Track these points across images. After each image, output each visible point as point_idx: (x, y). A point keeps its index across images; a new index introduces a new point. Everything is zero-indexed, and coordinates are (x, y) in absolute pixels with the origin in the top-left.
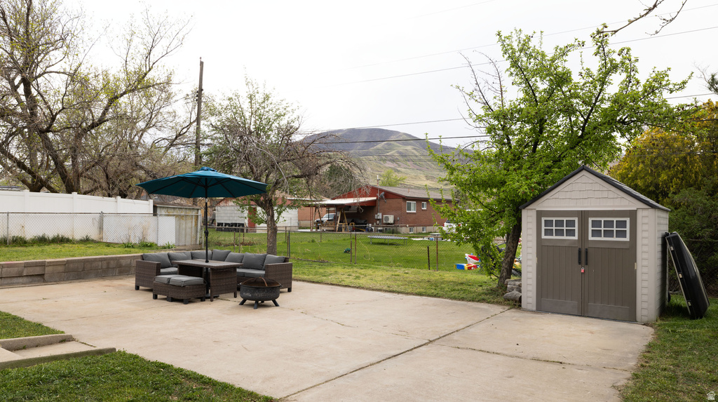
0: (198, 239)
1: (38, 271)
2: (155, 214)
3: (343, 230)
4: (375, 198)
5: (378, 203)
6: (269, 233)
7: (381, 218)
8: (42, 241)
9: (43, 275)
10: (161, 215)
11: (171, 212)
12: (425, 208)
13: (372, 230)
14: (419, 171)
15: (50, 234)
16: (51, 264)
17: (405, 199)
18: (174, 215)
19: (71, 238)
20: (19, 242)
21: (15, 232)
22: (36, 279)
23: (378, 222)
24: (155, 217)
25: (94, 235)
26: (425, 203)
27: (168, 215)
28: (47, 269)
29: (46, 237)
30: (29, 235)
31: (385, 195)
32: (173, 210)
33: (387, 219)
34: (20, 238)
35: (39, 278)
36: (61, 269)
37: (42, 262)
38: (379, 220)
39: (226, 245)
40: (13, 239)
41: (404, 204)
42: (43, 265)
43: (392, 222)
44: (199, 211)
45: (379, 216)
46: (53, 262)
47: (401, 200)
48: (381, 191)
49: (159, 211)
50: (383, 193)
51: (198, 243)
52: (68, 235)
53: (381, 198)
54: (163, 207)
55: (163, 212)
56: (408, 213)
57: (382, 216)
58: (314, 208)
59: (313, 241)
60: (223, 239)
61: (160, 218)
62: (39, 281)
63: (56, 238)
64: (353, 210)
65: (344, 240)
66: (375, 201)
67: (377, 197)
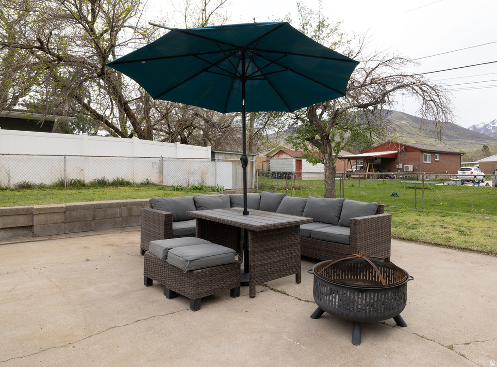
0: (254, 183)
1: (22, 221)
2: (213, 159)
3: (371, 178)
4: (396, 152)
5: (399, 156)
6: (327, 173)
7: (401, 167)
8: (102, 184)
9: (31, 226)
10: (219, 160)
11: (228, 157)
12: (437, 160)
13: (394, 178)
14: (411, 138)
15: (110, 178)
16: (41, 212)
17: (422, 151)
18: (231, 161)
19: (131, 181)
20: (78, 185)
21: (73, 175)
22: (20, 232)
23: (399, 171)
24: (213, 162)
25: (154, 179)
26: (438, 155)
27: (225, 161)
28: (36, 218)
29: (106, 180)
30: (88, 178)
31: (405, 149)
32: (230, 156)
33: (407, 168)
34: (79, 181)
35: (25, 232)
36: (58, 218)
37: (28, 209)
38: (400, 169)
39: (279, 189)
40: (71, 182)
41: (422, 156)
42: (29, 213)
43: (412, 171)
44: (254, 157)
45: (400, 166)
46: (44, 209)
47: (419, 153)
48: (402, 145)
49: (216, 157)
50: (403, 147)
51: (253, 187)
52: (127, 178)
53: (402, 151)
54: (221, 153)
55: (221, 157)
56: (425, 164)
57: (403, 166)
58: (347, 160)
59: (353, 186)
60: (276, 184)
61: (218, 163)
62: (24, 236)
63: (115, 181)
64: (379, 162)
65: (379, 185)
66: (396, 154)
67: (398, 150)
